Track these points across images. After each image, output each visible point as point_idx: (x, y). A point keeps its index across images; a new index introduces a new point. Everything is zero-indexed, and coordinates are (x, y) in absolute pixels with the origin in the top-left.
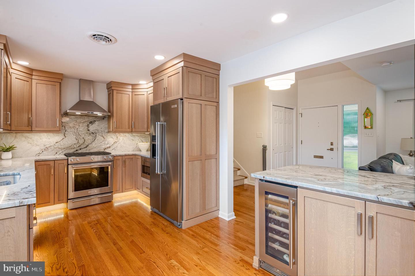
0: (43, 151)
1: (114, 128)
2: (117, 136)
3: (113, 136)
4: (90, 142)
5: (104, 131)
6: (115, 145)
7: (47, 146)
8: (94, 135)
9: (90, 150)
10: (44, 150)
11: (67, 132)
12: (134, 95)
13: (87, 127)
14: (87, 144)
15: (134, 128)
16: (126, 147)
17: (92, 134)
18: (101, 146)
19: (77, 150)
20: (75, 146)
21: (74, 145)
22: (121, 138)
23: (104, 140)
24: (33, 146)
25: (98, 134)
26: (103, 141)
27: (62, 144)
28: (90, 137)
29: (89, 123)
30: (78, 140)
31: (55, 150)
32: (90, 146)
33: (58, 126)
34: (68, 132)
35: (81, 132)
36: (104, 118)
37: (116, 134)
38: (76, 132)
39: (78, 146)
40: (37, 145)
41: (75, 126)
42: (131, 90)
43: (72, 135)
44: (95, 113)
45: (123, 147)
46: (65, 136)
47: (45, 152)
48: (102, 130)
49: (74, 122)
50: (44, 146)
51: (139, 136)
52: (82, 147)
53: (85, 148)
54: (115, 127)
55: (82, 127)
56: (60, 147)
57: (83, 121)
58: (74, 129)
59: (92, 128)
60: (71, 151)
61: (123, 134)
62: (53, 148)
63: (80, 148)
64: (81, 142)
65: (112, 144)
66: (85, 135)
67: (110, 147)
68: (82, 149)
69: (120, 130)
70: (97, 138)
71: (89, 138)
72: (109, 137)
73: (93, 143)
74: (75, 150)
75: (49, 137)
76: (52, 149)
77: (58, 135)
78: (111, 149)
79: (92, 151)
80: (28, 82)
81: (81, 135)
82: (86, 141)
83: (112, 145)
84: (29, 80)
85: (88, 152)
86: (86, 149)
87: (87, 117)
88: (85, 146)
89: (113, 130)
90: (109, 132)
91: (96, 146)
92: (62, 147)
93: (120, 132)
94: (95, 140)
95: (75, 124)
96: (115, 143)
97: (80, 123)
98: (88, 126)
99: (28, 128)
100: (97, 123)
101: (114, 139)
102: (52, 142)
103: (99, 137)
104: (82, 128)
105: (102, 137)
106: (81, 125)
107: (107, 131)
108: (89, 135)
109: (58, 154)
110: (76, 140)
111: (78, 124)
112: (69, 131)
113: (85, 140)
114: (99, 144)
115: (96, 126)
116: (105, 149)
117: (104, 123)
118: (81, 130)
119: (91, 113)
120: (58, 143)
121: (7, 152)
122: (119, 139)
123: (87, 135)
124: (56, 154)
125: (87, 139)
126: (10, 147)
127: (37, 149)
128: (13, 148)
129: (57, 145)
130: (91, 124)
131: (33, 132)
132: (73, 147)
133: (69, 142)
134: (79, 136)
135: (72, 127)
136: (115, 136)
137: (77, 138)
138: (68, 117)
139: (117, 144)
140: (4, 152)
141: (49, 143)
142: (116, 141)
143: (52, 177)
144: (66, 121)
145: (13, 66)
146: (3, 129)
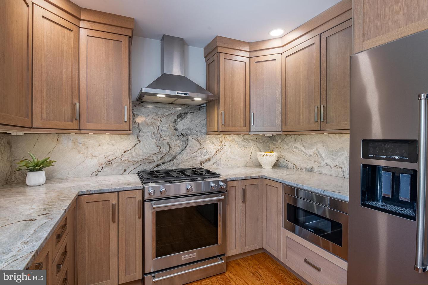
0: (103, 168)
2: (221, 140)
3: (215, 141)
4: (178, 150)
5: (201, 132)
6: (218, 156)
7: (111, 158)
8: (185, 139)
9: (178, 164)
10: (104, 165)
11: (143, 133)
12: (252, 64)
13: (174, 124)
14: (174, 154)
15: (254, 126)
16: (234, 159)
17: (182, 136)
18: (195, 158)
19: (158, 166)
20: (155, 158)
21: (152, 155)
22: (227, 144)
23: (200, 147)
24: (87, 157)
25: (191, 136)
26: (199, 149)
27: (134, 154)
28: (179, 143)
29: (176, 118)
30: (159, 147)
31: (123, 164)
32: (178, 157)
33: (126, 120)
34: (144, 132)
35: (163, 134)
36: (200, 108)
37: (219, 136)
38: (156, 132)
39: (159, 157)
40: (93, 156)
41: (155, 121)
42: (248, 54)
43: (150, 138)
45: (229, 159)
46: (138, 140)
47: (106, 169)
48: (198, 129)
49: (153, 115)
50: (106, 158)
51: (254, 141)
52: (166, 159)
53: (170, 161)
54: (223, 123)
55: (166, 124)
56: (131, 160)
57: (167, 114)
58: (152, 128)
59: (182, 125)
60: (149, 167)
61: (230, 137)
62: (119, 161)
63: (162, 161)
64: (164, 150)
65: (213, 153)
66: (170, 138)
67: (209, 160)
68: (166, 163)
69: (230, 128)
70: (189, 144)
71: (176, 144)
72: (209, 141)
73: (183, 152)
74: (154, 164)
75: (113, 142)
76: (118, 164)
77: (127, 138)
78: (211, 163)
79: (181, 167)
81: (164, 138)
82: (173, 148)
83: (212, 155)
84: (74, 28)
85: (175, 168)
86: (172, 162)
88: (171, 158)
89: (219, 128)
90: (208, 133)
91: (188, 157)
92: (135, 159)
95: (155, 118)
96: (218, 152)
97: (163, 116)
98: (175, 122)
99: (70, 123)
100: (189, 116)
101: (215, 145)
102: (118, 151)
103: (192, 142)
104: (166, 126)
105: (197, 142)
106: (164, 120)
107: (204, 131)
108: (177, 138)
109: (128, 171)
110: (156, 148)
111: (159, 119)
112: (145, 130)
113: (170, 147)
114: (193, 155)
115: (188, 123)
116: (202, 163)
117: (200, 117)
118: (164, 128)
119: (185, 94)
120: (127, 152)
121: (36, 170)
122: (223, 146)
123: (174, 138)
124: (125, 173)
125: (173, 145)
126: (40, 163)
127: (93, 163)
128: (50, 163)
129: (125, 156)
130: (180, 119)
131: (82, 132)
132: (152, 161)
133: (145, 151)
134: (162, 139)
135: (149, 124)
136: (218, 141)
137: (157, 143)
138: (143, 106)
139: (221, 153)
140: (31, 171)
141: (112, 153)
142: (219, 148)
143: (114, 226)
144: (140, 114)
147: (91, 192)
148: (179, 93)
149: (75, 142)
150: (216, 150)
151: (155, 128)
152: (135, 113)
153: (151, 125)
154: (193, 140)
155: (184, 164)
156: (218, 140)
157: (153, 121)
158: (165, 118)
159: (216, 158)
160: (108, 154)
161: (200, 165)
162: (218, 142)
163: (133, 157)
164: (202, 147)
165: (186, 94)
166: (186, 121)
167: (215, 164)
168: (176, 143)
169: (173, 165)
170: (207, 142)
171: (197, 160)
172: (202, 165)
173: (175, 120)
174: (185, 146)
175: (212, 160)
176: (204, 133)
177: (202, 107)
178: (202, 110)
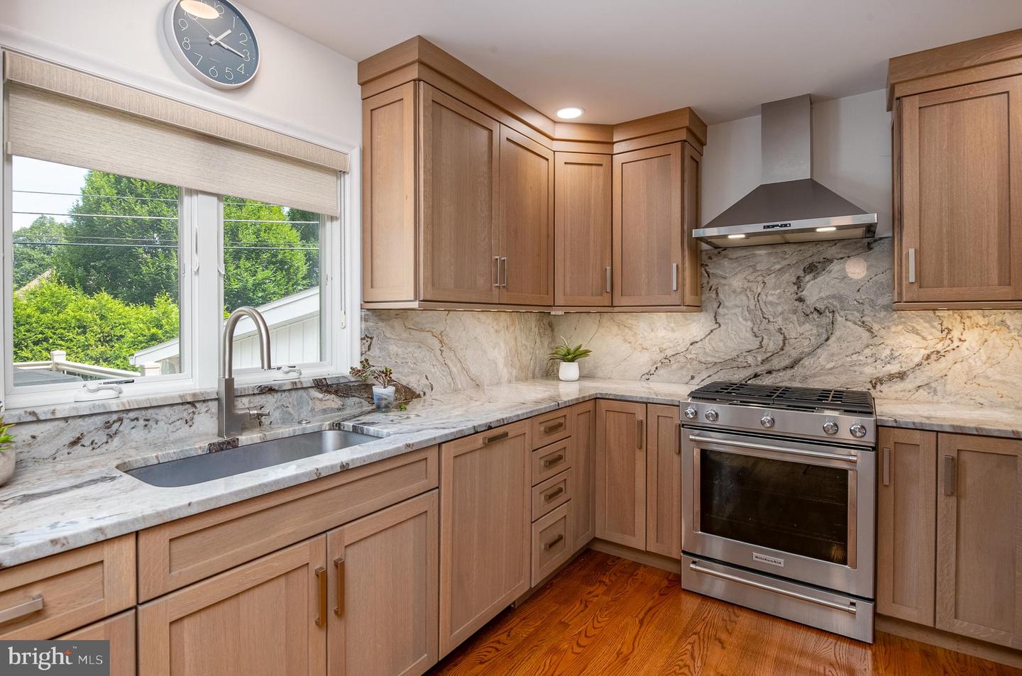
0: (657, 368)
1: (905, 284)
2: (946, 324)
3: (921, 325)
4: (805, 345)
5: (873, 304)
6: (935, 368)
7: (669, 353)
8: (825, 320)
9: (806, 378)
10: (659, 364)
11: (725, 310)
13: (796, 287)
14: (795, 354)
16: (1004, 382)
17: (816, 315)
18: (856, 368)
19: (756, 376)
20: (750, 360)
21: (745, 354)
22: (973, 336)
23: (870, 342)
24: (635, 349)
25: (842, 313)
26: (868, 347)
27: (709, 349)
28: (809, 329)
29: (801, 273)
30: (760, 338)
31: (689, 366)
32: (806, 362)
33: (675, 288)
34: (727, 308)
35: (769, 310)
36: (869, 244)
37: (938, 313)
38: (752, 307)
39: (759, 359)
40: (643, 349)
41: (750, 284)
43: (741, 319)
44: (796, 224)
45: (980, 381)
46: (717, 323)
47: (661, 372)
48: (863, 296)
49: (747, 273)
50: (661, 352)
52: (776, 363)
53: (785, 368)
54: (912, 279)
55: (774, 288)
56: (703, 360)
57: (778, 267)
58: (744, 298)
59: (816, 290)
60: (737, 376)
62: (683, 360)
63: (767, 367)
64: (772, 344)
65: (917, 360)
66: (785, 319)
67: (902, 376)
68: (774, 375)
70: (837, 333)
71: (803, 333)
72: (900, 327)
73: (819, 350)
74: (750, 372)
75: (673, 325)
76: (681, 364)
77: (696, 318)
78: (908, 384)
79: (816, 384)
80: (600, 167)
81: (771, 320)
82: (792, 341)
83: (912, 365)
84: (604, 160)
85: (799, 385)
86: (790, 372)
87: (794, 246)
88: (787, 362)
89: (900, 294)
90: (898, 305)
91: (833, 364)
92: (709, 359)
93: (960, 304)
94: (827, 340)
95: (751, 278)
96: (934, 357)
97: (769, 272)
98: (798, 283)
99: (600, 297)
100: (836, 267)
101: (924, 338)
102: (681, 342)
103: (847, 329)
104: (776, 293)
105: (861, 329)
106: (771, 280)
107: (884, 300)
108: (802, 319)
109: (698, 380)
110: (752, 338)
111: (760, 279)
112: (730, 304)
113: (785, 339)
114: (849, 359)
115: (833, 282)
116: (876, 382)
117: (872, 265)
118: (770, 298)
120: (695, 344)
121: (569, 361)
122: (955, 340)
123: (795, 318)
124: (692, 382)
125: (793, 335)
126: (574, 350)
127: (643, 360)
128: (586, 353)
129: (693, 352)
130: (811, 275)
131: (617, 309)
132: (745, 364)
133: (730, 344)
134: (765, 321)
135: (739, 290)
136: (933, 327)
137: (755, 330)
138: (725, 257)
139: (944, 363)
140: (563, 361)
141: (671, 345)
142: (939, 347)
143: (640, 455)
144: (720, 272)
145: (560, 132)
146: (423, 301)
147: (611, 397)
148: (768, 227)
149: (621, 325)
150: (927, 352)
151: (751, 297)
152: (711, 271)
153: (741, 293)
154: (849, 324)
155: (822, 378)
156: (936, 324)
157: (747, 285)
158: (773, 275)
159: (928, 374)
160: (664, 347)
161: (870, 386)
162: (934, 330)
163: (705, 353)
164: (877, 341)
166: (827, 279)
167: (921, 390)
168: (800, 330)
169: (793, 378)
170: (893, 329)
171: (861, 373)
172: (878, 387)
173: (798, 278)
174: (824, 336)
175: (911, 376)
176: (885, 307)
177: (875, 241)
178: (877, 248)
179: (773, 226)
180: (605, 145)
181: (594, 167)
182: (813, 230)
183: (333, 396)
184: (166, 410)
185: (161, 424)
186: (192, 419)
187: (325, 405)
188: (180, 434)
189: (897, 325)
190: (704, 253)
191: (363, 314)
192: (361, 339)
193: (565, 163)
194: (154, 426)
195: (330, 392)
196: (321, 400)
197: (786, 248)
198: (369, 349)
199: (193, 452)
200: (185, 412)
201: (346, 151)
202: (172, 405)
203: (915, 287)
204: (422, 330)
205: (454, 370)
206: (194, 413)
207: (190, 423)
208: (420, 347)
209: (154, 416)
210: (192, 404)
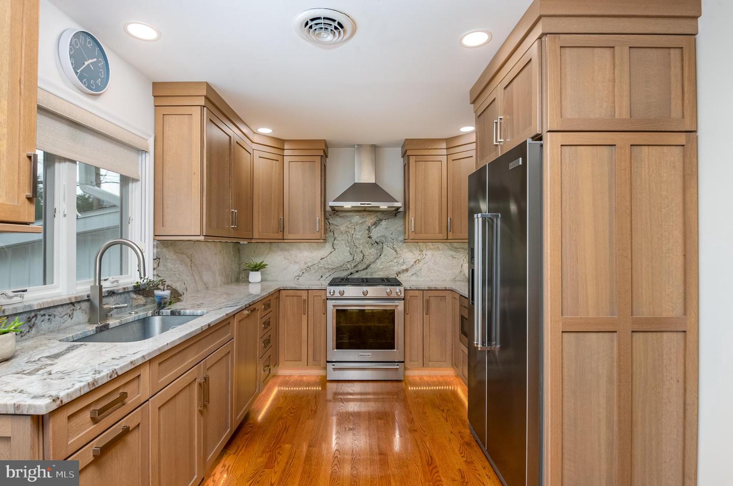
0: (303, 273)
1: (410, 232)
2: (421, 249)
3: (413, 249)
4: (372, 258)
5: (397, 240)
6: (418, 266)
7: (310, 264)
8: (380, 247)
9: (372, 273)
10: (305, 271)
11: (337, 242)
12: (450, 162)
13: (368, 232)
14: (368, 263)
15: (451, 232)
16: (438, 271)
17: (376, 244)
18: (391, 268)
19: (351, 274)
20: (349, 266)
21: (347, 263)
22: (429, 253)
23: (396, 256)
24: (291, 263)
25: (386, 244)
26: (395, 258)
27: (329, 261)
28: (373, 251)
29: (370, 225)
30: (353, 256)
31: (320, 271)
32: (372, 266)
33: (318, 230)
35: (357, 242)
36: (396, 214)
37: (419, 244)
38: (350, 240)
39: (353, 266)
40: (295, 262)
41: (349, 230)
42: (444, 152)
43: (344, 246)
44: (374, 204)
45: (432, 271)
46: (333, 248)
47: (306, 274)
48: (393, 236)
49: (347, 224)
50: (305, 264)
52: (360, 267)
53: (364, 269)
54: (413, 230)
55: (359, 232)
56: (327, 267)
57: (361, 222)
58: (346, 236)
59: (376, 233)
60: (343, 274)
61: (432, 245)
62: (317, 267)
63: (356, 269)
64: (358, 258)
65: (412, 263)
66: (364, 246)
67: (407, 270)
68: (359, 272)
69: (423, 236)
70: (384, 253)
71: (370, 252)
72: (406, 250)
73: (377, 260)
74: (348, 272)
75: (311, 250)
76: (316, 270)
77: (323, 246)
78: (409, 274)
79: (376, 276)
80: (277, 162)
81: (358, 246)
82: (367, 257)
83: (410, 265)
84: (280, 158)
85: (369, 277)
86: (365, 271)
87: (368, 213)
88: (364, 267)
89: (409, 236)
90: (405, 240)
91: (382, 266)
92: (330, 267)
93: (426, 241)
94: (380, 256)
95: (349, 226)
96: (417, 262)
97: (357, 224)
98: (369, 229)
99: (276, 234)
100: (384, 223)
101: (414, 254)
102: (316, 258)
103: (388, 251)
104: (360, 234)
105: (393, 251)
106: (357, 228)
107: (401, 238)
108: (371, 246)
109: (324, 278)
110: (350, 256)
111: (353, 227)
112: (340, 239)
113: (364, 256)
114: (388, 264)
115: (382, 230)
116: (398, 273)
117: (396, 223)
118: (357, 236)
119: (367, 204)
120: (323, 259)
121: (256, 271)
122: (424, 255)
123: (368, 246)
124: (322, 279)
125: (367, 254)
126: (258, 265)
127: (296, 269)
128: (264, 266)
129: (322, 263)
130: (374, 226)
131: (286, 241)
132: (346, 268)
133: (340, 259)
134: (355, 247)
135: (343, 232)
136: (417, 249)
137: (351, 252)
138: (337, 215)
139: (421, 264)
140: (252, 271)
141: (311, 260)
142: (419, 258)
143: (304, 317)
144: (335, 223)
145: (256, 139)
146: (205, 236)
148: (362, 204)
149: (283, 250)
150: (414, 260)
151: (349, 236)
152: (331, 222)
153: (344, 233)
154: (389, 248)
155: (378, 273)
156: (418, 248)
157: (347, 230)
158: (359, 225)
159: (416, 269)
160: (307, 261)
161: (396, 275)
162: (417, 251)
163: (328, 264)
164: (399, 255)
165: (369, 204)
166: (381, 228)
167: (413, 276)
168: (370, 251)
169: (367, 274)
170: (404, 250)
171: (393, 270)
172: (399, 275)
173: (369, 227)
174: (379, 254)
175: (410, 270)
176: (401, 241)
177: (398, 212)
178: (398, 215)
179: (364, 204)
180: (279, 150)
181: (274, 161)
182: (379, 207)
183: (141, 296)
184: (60, 309)
185: (57, 317)
186: (73, 314)
187: (137, 302)
188: (67, 324)
189: (405, 249)
190: (327, 213)
191: (155, 243)
192: (154, 259)
193: (259, 157)
194: (53, 319)
195: (139, 294)
196: (135, 299)
197: (364, 213)
198: (158, 266)
199: (88, 333)
200: (68, 310)
201: (147, 138)
202: (62, 305)
203: (414, 233)
204: (182, 253)
205: (197, 278)
206: (73, 310)
207: (71, 317)
208: (181, 264)
209: (54, 312)
210: (72, 304)
